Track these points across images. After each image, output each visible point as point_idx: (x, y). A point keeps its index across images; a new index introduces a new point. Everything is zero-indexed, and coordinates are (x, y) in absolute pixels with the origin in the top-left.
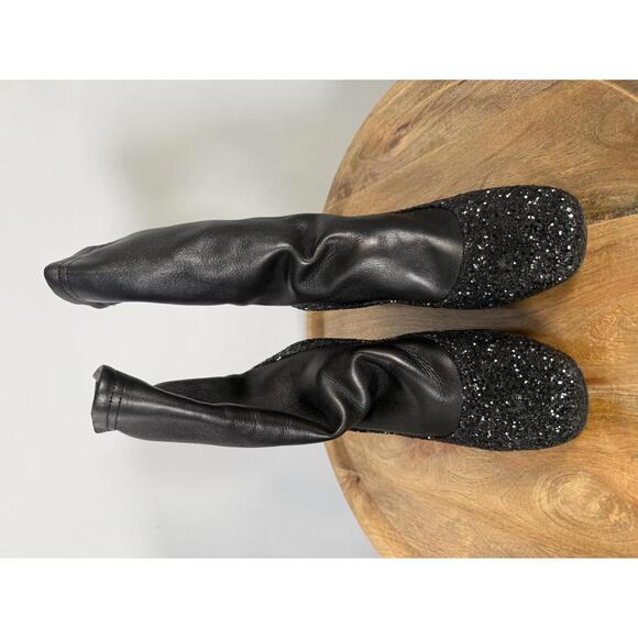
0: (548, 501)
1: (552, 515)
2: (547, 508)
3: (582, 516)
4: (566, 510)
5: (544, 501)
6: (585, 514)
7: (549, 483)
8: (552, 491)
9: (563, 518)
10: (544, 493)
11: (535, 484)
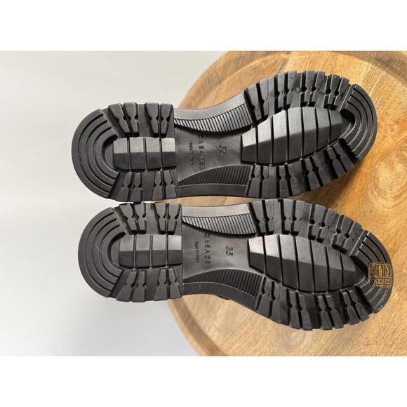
0: (386, 200)
1: (396, 203)
2: (390, 203)
3: (403, 179)
4: (396, 189)
5: (385, 203)
6: (402, 176)
7: (375, 193)
8: (381, 193)
9: (401, 194)
10: (380, 200)
11: (372, 203)
